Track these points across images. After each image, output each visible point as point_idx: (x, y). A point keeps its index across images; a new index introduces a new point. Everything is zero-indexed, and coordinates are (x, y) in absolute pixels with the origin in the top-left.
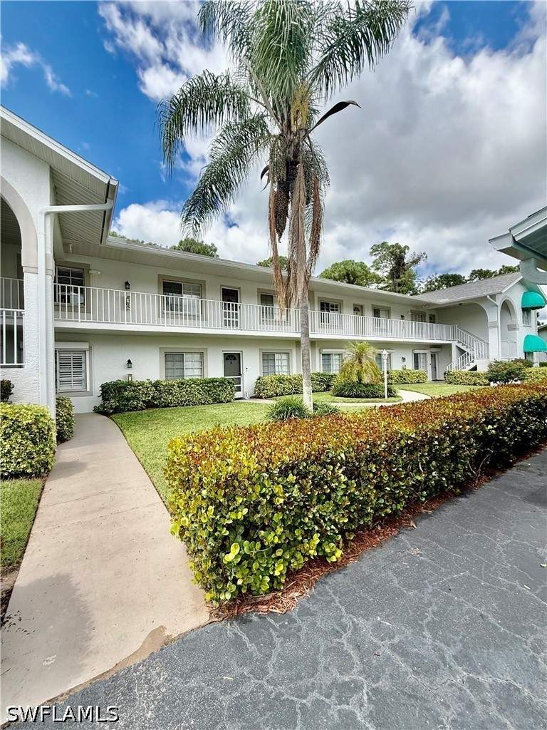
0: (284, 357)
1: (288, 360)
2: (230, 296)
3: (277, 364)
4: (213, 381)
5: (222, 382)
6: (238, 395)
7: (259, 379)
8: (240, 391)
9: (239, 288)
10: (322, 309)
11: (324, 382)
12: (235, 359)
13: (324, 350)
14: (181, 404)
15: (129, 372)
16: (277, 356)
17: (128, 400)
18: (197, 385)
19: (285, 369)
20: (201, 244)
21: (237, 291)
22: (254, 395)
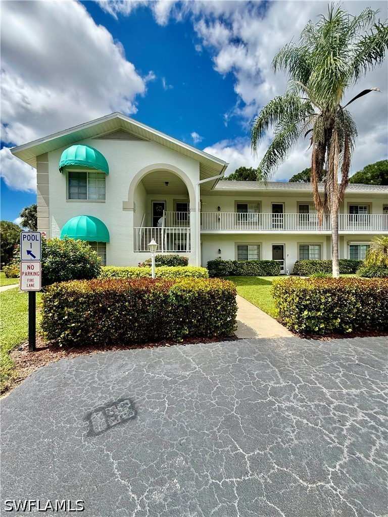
0: (317, 247)
1: (320, 250)
2: (278, 209)
3: (310, 252)
4: (267, 262)
5: (272, 263)
6: (282, 272)
7: (297, 262)
8: (283, 269)
9: (284, 203)
10: (351, 212)
11: (351, 266)
12: (280, 249)
13: (351, 242)
14: (248, 274)
15: (219, 256)
16: (310, 247)
17: (221, 270)
18: (258, 264)
19: (317, 256)
20: (250, 170)
21: (282, 205)
22: (293, 273)
